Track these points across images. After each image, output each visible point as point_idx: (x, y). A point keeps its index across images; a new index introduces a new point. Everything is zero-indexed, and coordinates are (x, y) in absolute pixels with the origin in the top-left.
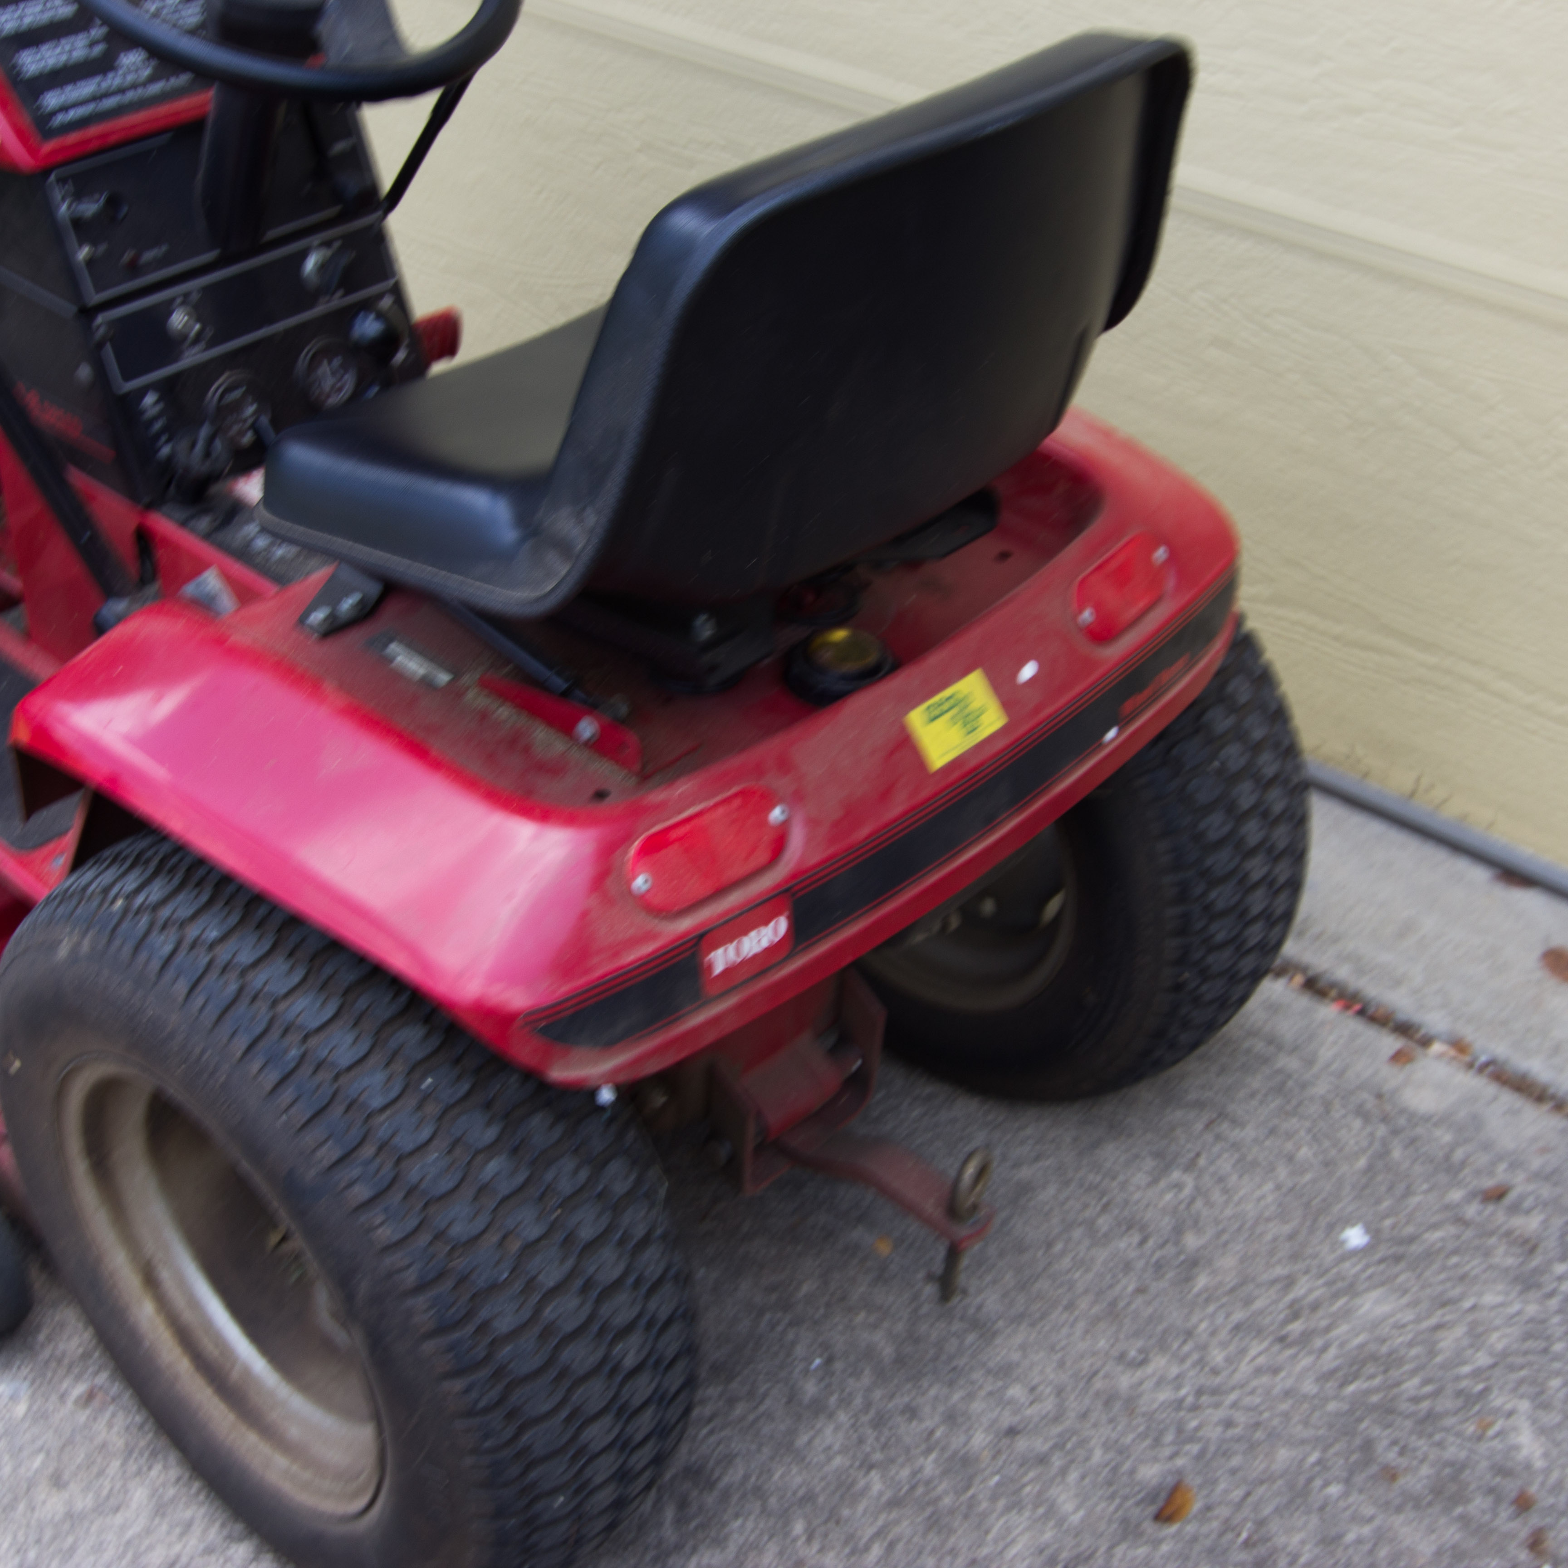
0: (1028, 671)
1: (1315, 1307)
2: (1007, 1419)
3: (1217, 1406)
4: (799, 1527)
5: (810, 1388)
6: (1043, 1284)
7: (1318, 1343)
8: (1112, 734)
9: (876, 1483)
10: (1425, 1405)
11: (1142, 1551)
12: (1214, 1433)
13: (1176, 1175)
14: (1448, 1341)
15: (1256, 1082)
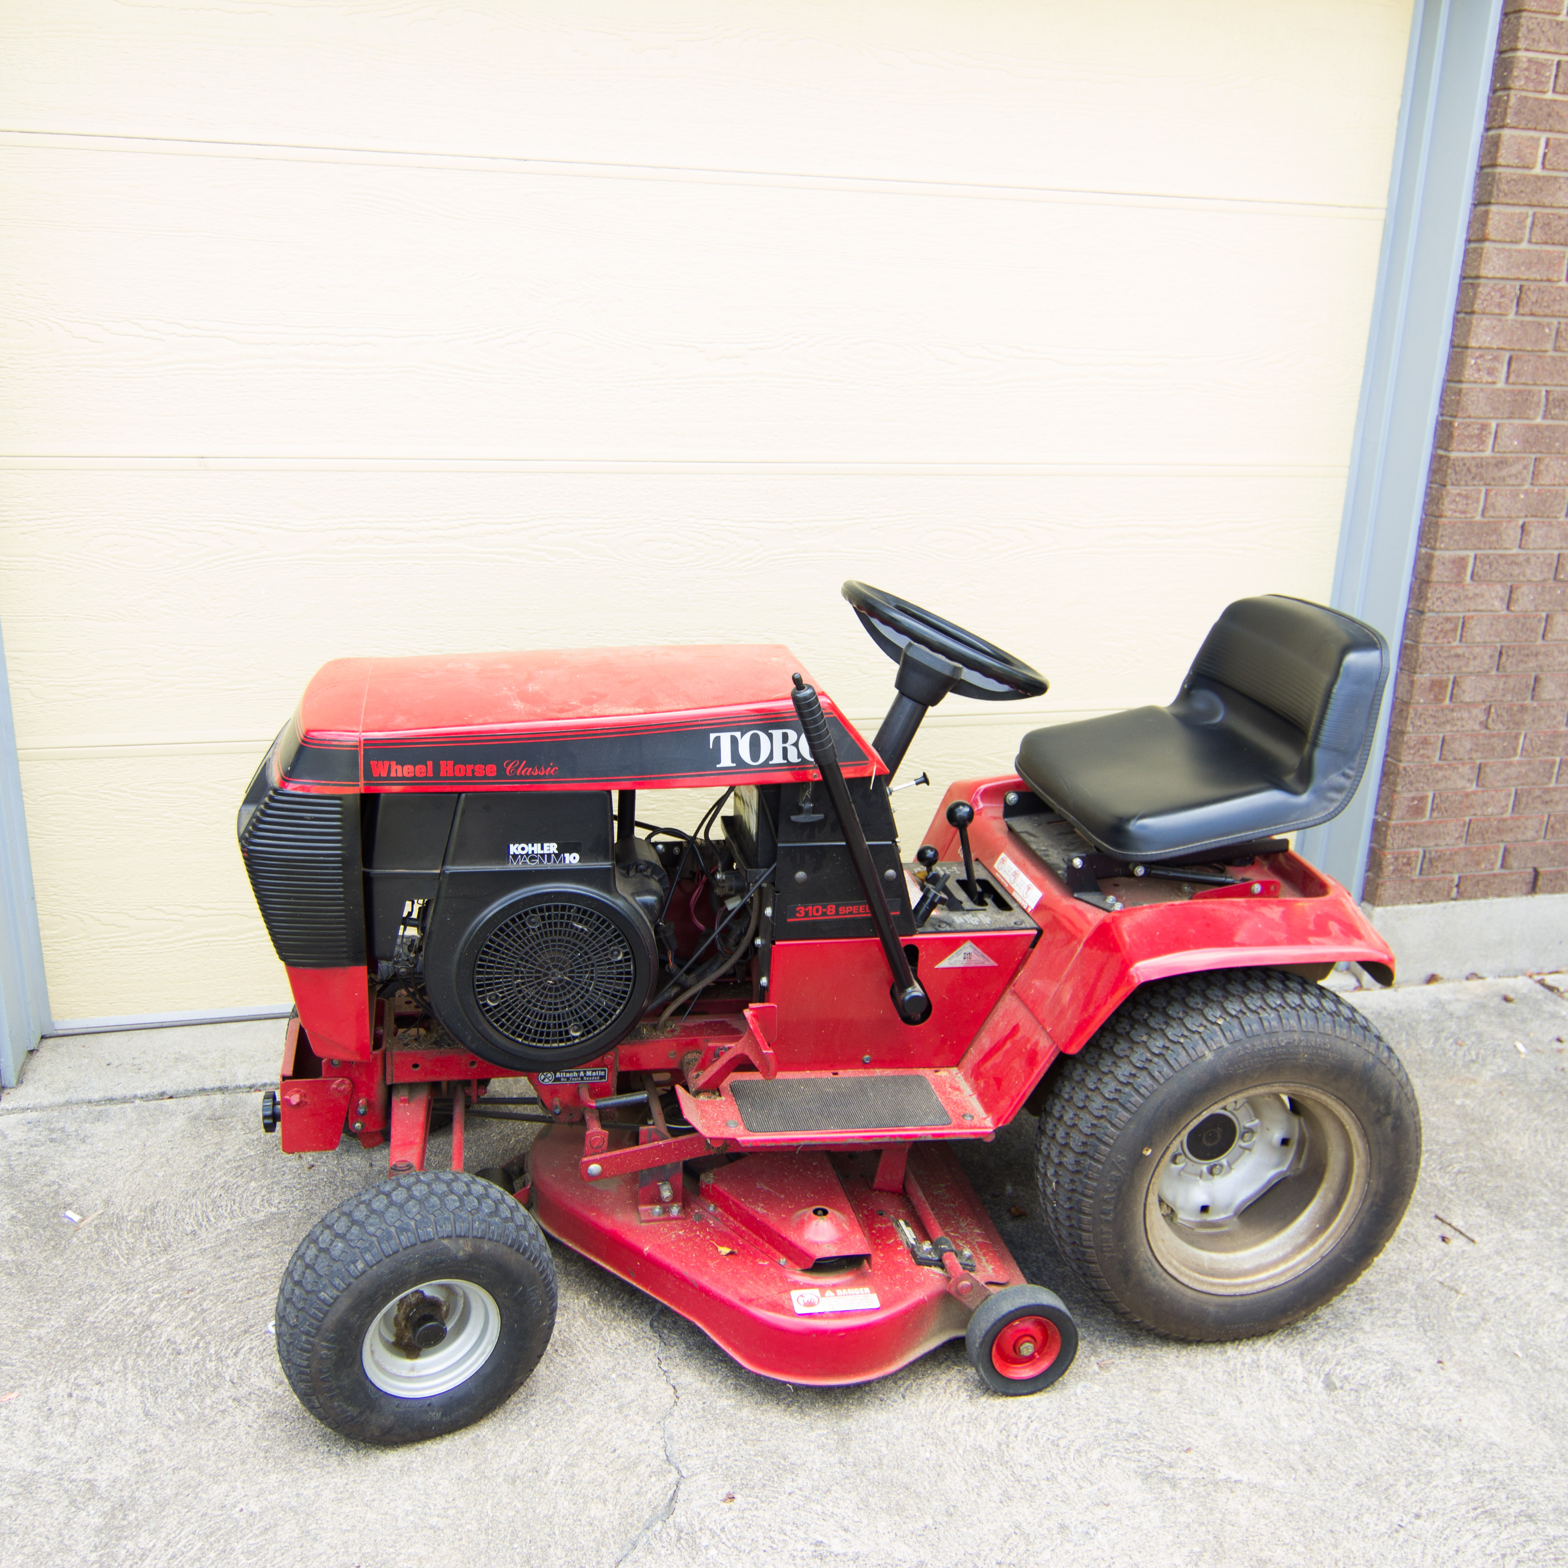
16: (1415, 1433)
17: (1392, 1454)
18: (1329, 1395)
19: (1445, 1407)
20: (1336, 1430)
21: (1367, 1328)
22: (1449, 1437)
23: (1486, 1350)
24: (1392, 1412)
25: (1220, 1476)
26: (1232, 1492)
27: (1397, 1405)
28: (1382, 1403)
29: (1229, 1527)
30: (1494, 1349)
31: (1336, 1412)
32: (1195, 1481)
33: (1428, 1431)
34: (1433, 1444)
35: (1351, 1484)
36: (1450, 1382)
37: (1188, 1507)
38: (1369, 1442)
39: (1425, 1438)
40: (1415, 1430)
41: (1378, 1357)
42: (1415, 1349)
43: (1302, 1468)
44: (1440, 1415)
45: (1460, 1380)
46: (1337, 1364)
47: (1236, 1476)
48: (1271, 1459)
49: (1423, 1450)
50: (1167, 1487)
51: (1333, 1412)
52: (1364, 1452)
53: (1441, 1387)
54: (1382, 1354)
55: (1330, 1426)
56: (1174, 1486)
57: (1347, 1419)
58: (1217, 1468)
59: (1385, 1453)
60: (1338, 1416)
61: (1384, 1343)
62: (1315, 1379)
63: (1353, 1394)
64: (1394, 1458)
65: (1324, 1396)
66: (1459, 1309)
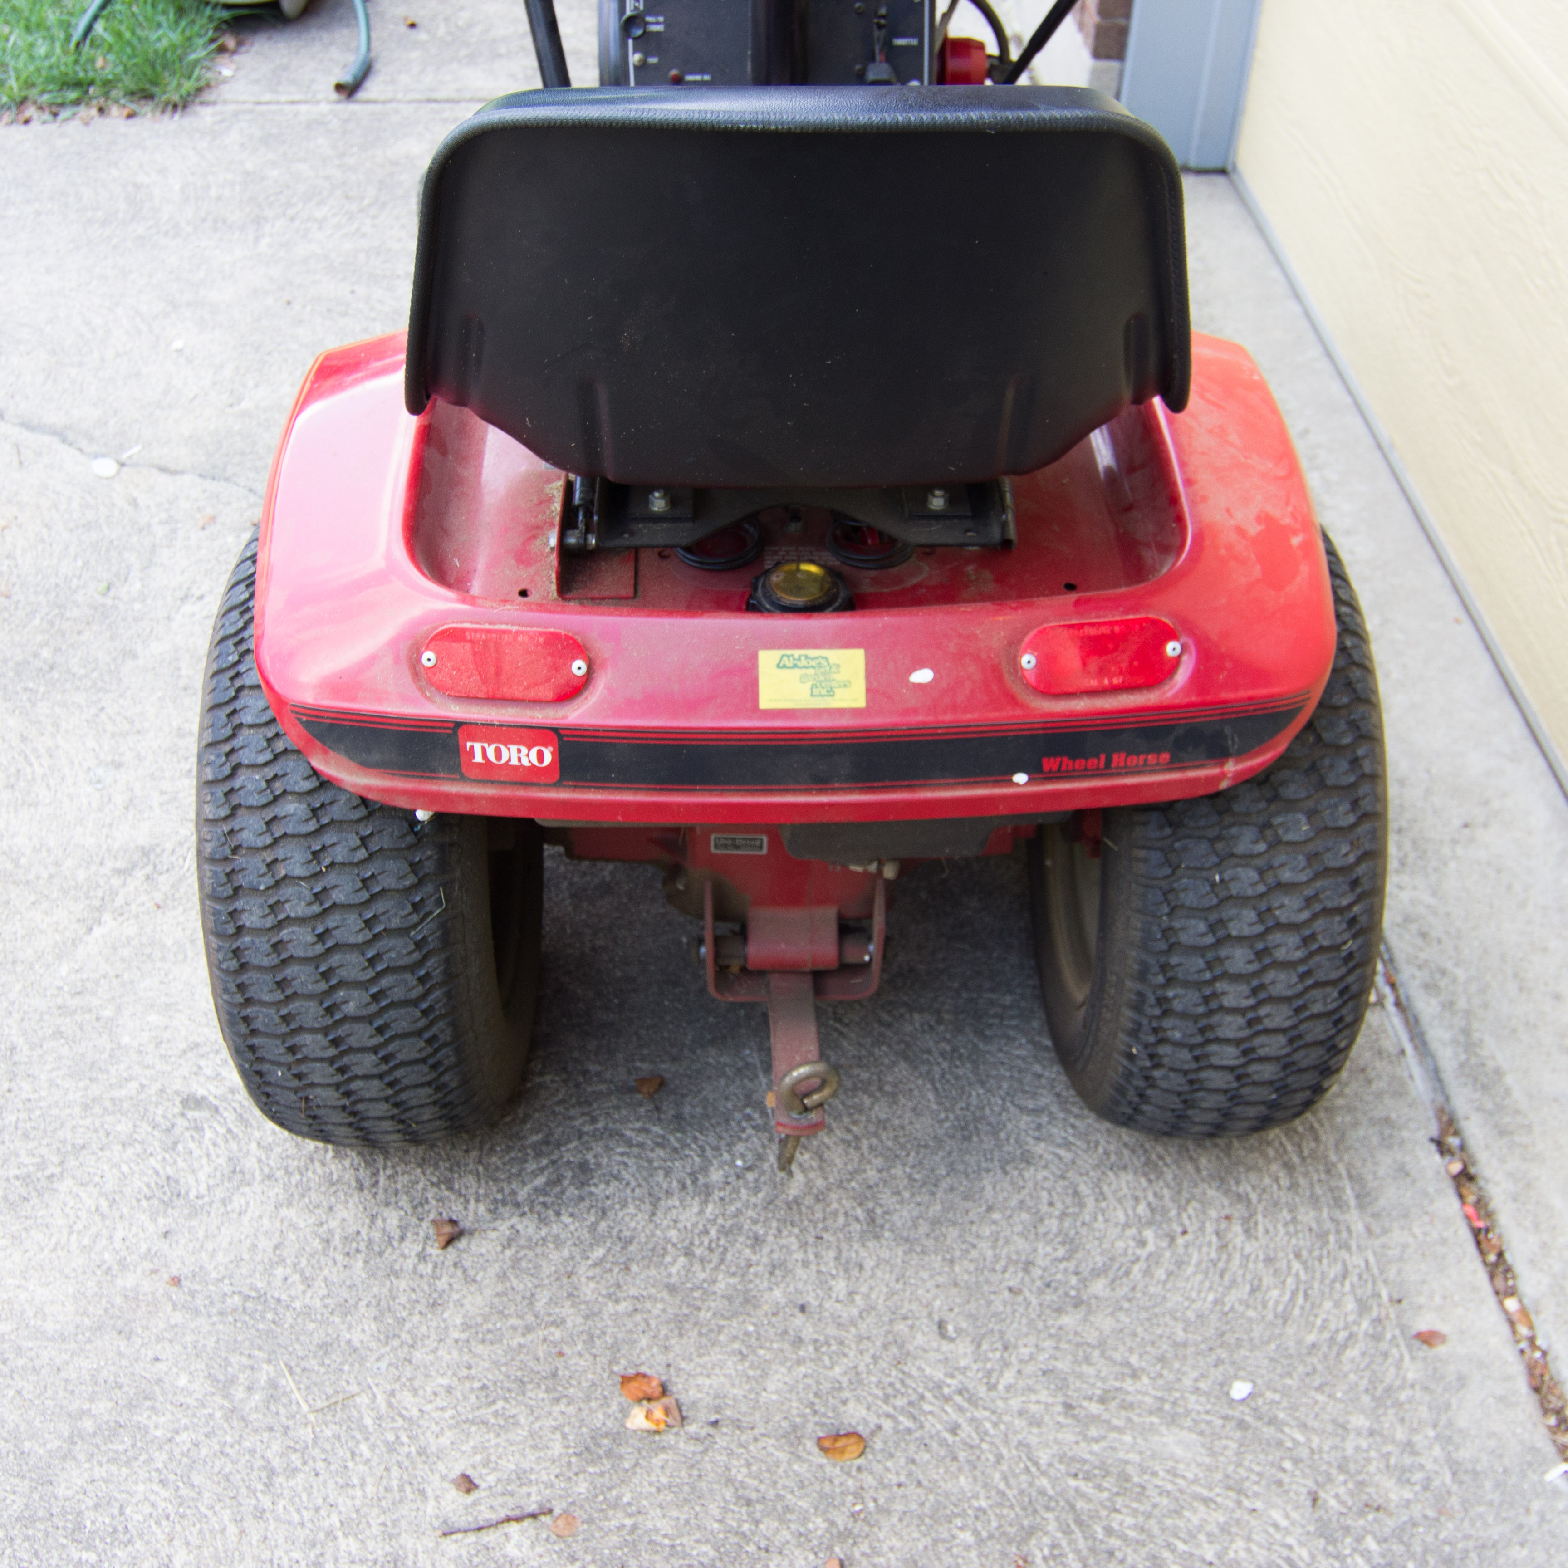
0: (923, 676)
1: (1126, 1406)
2: (811, 1299)
3: (961, 1409)
4: (599, 1252)
5: (716, 1175)
6: (953, 1233)
7: (1093, 1432)
8: (1021, 778)
9: (678, 1266)
10: (1114, 1542)
11: (782, 1456)
12: (933, 1425)
13: (1149, 1234)
14: (1195, 1516)
15: (1307, 1216)
16: (55, 1159)
17: (38, 1112)
18: (177, 1093)
19: (79, 1226)
20: (113, 1071)
21: (290, 1213)
22: (26, 1199)
23: (162, 1366)
24: (107, 1153)
25: (106, 917)
26: (79, 921)
27: (117, 1166)
28: (130, 1151)
29: (33, 898)
30: (159, 1381)
31: (142, 1086)
32: (114, 893)
33: (51, 1177)
34: (25, 1170)
35: (20, 1042)
36: (123, 1265)
37: (82, 875)
38: (71, 1096)
39: (42, 1166)
40: (62, 1163)
41: (219, 1193)
42: (213, 1255)
43: (73, 1003)
44: (67, 1210)
45: (119, 1282)
46: (229, 1131)
47: (97, 931)
48: (104, 977)
49: (22, 1152)
50: (120, 864)
51: (145, 1082)
52: (59, 1081)
53: (118, 1244)
54: (224, 1202)
55: (122, 1067)
56: (119, 872)
57: (123, 1092)
58: (120, 919)
59: (43, 1104)
60: (134, 1085)
61: (245, 1219)
62: (219, 1092)
63: (165, 1124)
64: (30, 1111)
65: (178, 1085)
66: (273, 1384)
